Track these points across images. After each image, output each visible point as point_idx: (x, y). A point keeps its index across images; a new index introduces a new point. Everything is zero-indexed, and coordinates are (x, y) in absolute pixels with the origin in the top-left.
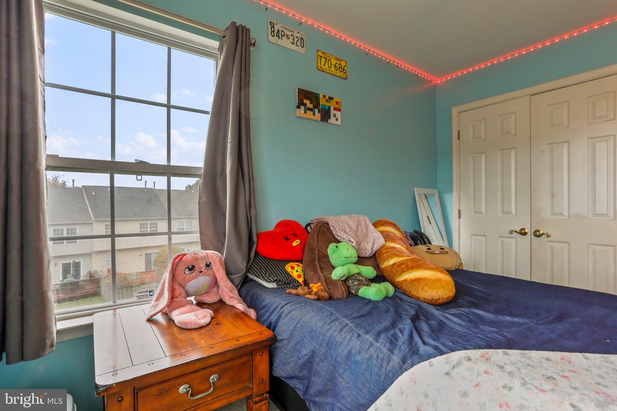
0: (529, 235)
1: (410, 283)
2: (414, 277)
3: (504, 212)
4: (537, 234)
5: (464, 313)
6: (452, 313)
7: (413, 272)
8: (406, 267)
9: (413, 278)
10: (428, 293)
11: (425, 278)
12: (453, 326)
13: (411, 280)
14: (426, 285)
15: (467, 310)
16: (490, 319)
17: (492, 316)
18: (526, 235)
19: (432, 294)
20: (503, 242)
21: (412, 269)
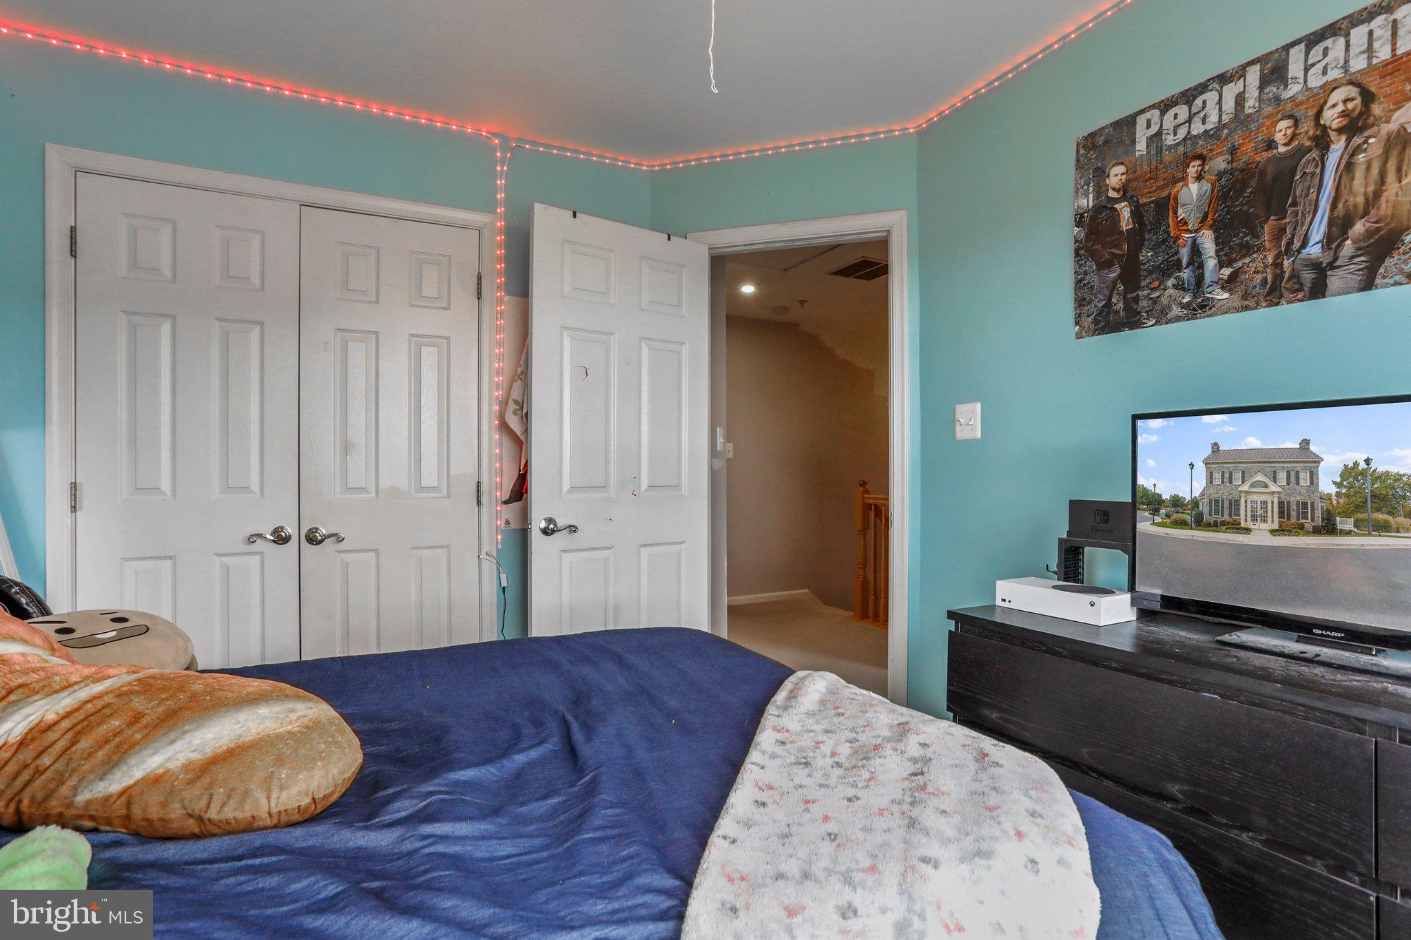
0: (294, 542)
1: (191, 782)
2: (208, 751)
3: (227, 488)
4: (312, 539)
5: (447, 797)
6: (403, 814)
7: (185, 732)
8: (130, 724)
9: (200, 757)
10: (295, 790)
11: (261, 740)
12: (487, 852)
13: (191, 767)
14: (280, 761)
15: (439, 785)
16: (496, 782)
17: (494, 771)
18: (287, 542)
19: (314, 785)
20: (226, 571)
21: (175, 725)
